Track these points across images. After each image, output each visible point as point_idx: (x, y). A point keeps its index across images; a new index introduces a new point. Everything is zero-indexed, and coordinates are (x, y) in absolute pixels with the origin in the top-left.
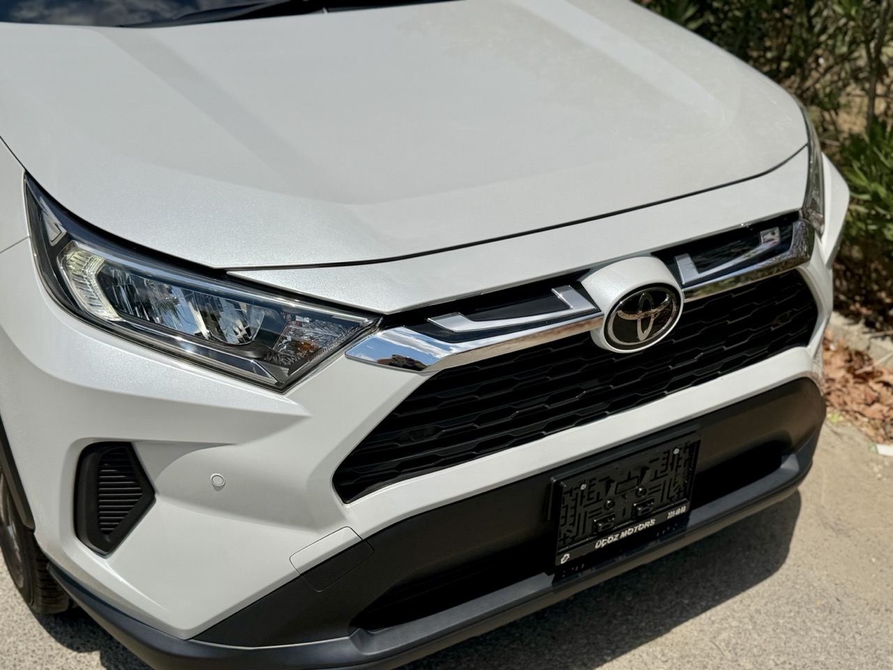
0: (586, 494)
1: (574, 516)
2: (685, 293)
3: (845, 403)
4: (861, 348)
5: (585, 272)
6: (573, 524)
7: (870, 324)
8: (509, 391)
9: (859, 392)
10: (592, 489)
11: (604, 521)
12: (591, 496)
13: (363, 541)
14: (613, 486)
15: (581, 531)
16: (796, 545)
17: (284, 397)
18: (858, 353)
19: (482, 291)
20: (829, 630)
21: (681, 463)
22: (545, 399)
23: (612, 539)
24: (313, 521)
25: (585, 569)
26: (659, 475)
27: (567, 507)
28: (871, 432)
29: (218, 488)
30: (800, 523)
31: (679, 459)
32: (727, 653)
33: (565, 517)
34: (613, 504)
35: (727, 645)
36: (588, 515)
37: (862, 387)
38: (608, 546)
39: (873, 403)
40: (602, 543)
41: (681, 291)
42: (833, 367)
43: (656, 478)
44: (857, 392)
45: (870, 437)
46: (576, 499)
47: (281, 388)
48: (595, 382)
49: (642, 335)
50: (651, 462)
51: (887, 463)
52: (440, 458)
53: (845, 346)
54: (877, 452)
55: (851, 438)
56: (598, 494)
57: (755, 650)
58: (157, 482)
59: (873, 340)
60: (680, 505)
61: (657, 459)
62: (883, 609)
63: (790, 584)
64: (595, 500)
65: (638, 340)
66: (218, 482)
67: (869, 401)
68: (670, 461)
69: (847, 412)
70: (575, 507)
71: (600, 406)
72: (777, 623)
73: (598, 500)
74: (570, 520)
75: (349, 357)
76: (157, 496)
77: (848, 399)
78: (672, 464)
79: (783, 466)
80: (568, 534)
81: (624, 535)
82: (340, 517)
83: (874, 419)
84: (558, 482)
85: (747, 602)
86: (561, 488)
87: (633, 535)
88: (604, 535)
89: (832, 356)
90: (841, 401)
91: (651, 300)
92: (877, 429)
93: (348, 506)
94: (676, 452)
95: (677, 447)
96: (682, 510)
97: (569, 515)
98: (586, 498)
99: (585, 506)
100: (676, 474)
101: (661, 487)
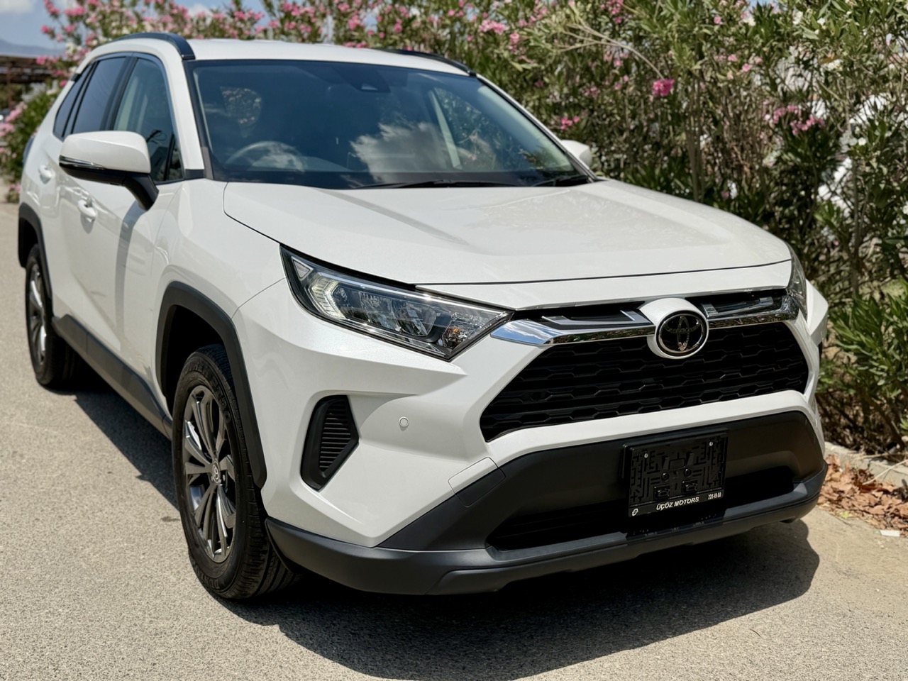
0: (648, 460)
1: (640, 478)
2: (710, 322)
3: (854, 506)
4: (864, 467)
5: (642, 303)
6: (640, 486)
7: (869, 452)
8: (593, 375)
9: (864, 499)
10: (652, 459)
11: (662, 489)
12: (652, 465)
13: (498, 468)
14: (667, 459)
15: (645, 495)
16: (815, 583)
17: (451, 363)
18: (862, 472)
19: (576, 303)
20: (843, 626)
21: (715, 455)
22: (618, 385)
23: (669, 505)
24: (465, 454)
25: (649, 532)
26: (700, 461)
27: (635, 469)
28: (875, 522)
29: (403, 428)
30: (818, 571)
31: (714, 451)
32: (763, 636)
33: (634, 478)
34: (667, 476)
35: (763, 632)
36: (651, 482)
37: (867, 495)
38: (665, 510)
39: (876, 504)
40: (661, 507)
41: (707, 321)
42: (843, 484)
43: (697, 463)
44: (863, 498)
45: (875, 526)
46: (642, 465)
47: (448, 359)
48: (651, 380)
49: (683, 347)
50: (693, 448)
51: (888, 540)
52: (549, 416)
53: (851, 467)
54: (881, 534)
55: (858, 526)
56: (657, 465)
57: (785, 635)
58: (362, 428)
59: (873, 462)
60: (717, 491)
61: (698, 447)
62: (886, 616)
63: (811, 602)
64: (654, 470)
65: (679, 350)
66: (404, 423)
67: (873, 504)
68: (707, 451)
69: (855, 511)
70: (641, 472)
71: (654, 400)
72: (803, 622)
73: (657, 471)
74: (638, 482)
75: (492, 337)
76: (360, 441)
77: (855, 503)
78: (709, 454)
79: (796, 490)
80: (637, 494)
81: (677, 504)
82: (485, 450)
83: (877, 515)
84: (628, 448)
85: (778, 610)
86: (631, 452)
87: (683, 506)
88: (663, 500)
89: (841, 476)
90: (850, 504)
91: (686, 322)
92: (880, 521)
93: (489, 444)
94: (711, 444)
95: (711, 440)
96: (719, 495)
97: (637, 477)
98: (648, 467)
99: (648, 473)
100: (712, 464)
101: (702, 472)
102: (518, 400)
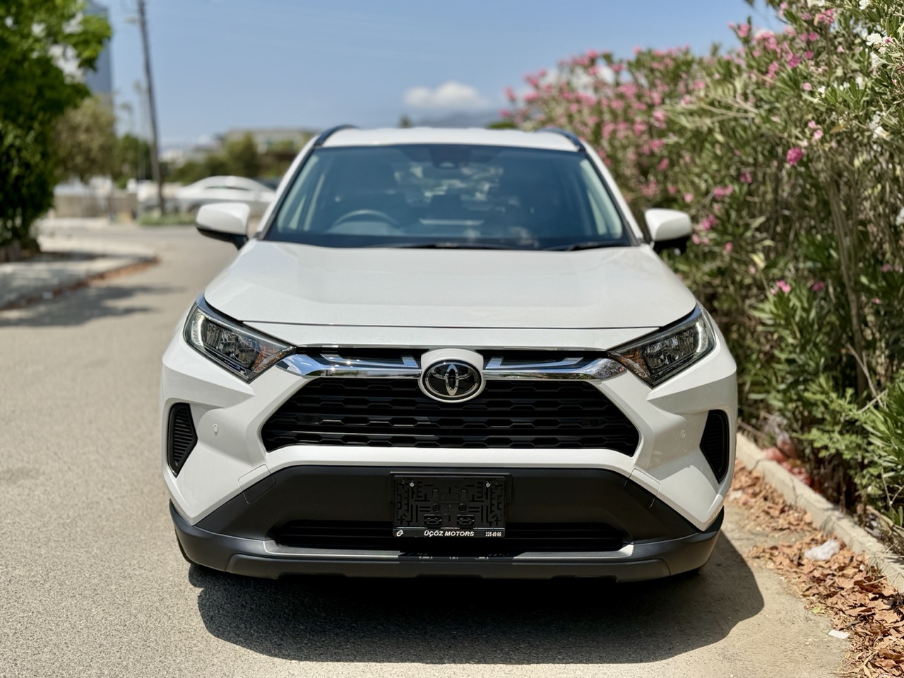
0: (414, 489)
1: (407, 504)
3: (836, 603)
6: (407, 511)
8: (364, 407)
10: (419, 489)
11: (431, 517)
12: (420, 494)
13: (271, 475)
15: (414, 520)
17: (250, 386)
21: (495, 496)
22: (390, 418)
23: (438, 534)
24: (249, 460)
26: (476, 499)
27: (402, 495)
29: (216, 433)
31: (492, 493)
33: (400, 503)
34: (439, 507)
36: (419, 509)
37: (860, 596)
38: (433, 537)
39: (861, 606)
40: (429, 534)
41: (481, 371)
43: (473, 501)
46: (409, 492)
47: (248, 382)
48: (426, 418)
49: (451, 392)
50: (468, 486)
54: (828, 633)
56: (425, 495)
58: (197, 431)
60: (497, 531)
61: (473, 486)
64: (423, 499)
65: (448, 394)
66: (215, 430)
68: (484, 491)
69: (832, 608)
70: (408, 499)
73: (426, 500)
74: (405, 507)
75: (278, 366)
76: (198, 442)
78: (486, 494)
79: (622, 549)
80: (404, 517)
81: (447, 534)
82: (263, 459)
84: (393, 475)
86: (398, 479)
87: (455, 537)
88: (432, 528)
91: (456, 369)
93: (267, 454)
94: (488, 485)
95: (490, 480)
96: (499, 534)
97: (403, 503)
98: (415, 495)
99: (416, 501)
100: (492, 505)
101: (480, 510)
102: (294, 420)
